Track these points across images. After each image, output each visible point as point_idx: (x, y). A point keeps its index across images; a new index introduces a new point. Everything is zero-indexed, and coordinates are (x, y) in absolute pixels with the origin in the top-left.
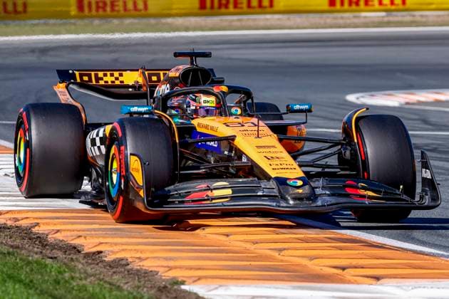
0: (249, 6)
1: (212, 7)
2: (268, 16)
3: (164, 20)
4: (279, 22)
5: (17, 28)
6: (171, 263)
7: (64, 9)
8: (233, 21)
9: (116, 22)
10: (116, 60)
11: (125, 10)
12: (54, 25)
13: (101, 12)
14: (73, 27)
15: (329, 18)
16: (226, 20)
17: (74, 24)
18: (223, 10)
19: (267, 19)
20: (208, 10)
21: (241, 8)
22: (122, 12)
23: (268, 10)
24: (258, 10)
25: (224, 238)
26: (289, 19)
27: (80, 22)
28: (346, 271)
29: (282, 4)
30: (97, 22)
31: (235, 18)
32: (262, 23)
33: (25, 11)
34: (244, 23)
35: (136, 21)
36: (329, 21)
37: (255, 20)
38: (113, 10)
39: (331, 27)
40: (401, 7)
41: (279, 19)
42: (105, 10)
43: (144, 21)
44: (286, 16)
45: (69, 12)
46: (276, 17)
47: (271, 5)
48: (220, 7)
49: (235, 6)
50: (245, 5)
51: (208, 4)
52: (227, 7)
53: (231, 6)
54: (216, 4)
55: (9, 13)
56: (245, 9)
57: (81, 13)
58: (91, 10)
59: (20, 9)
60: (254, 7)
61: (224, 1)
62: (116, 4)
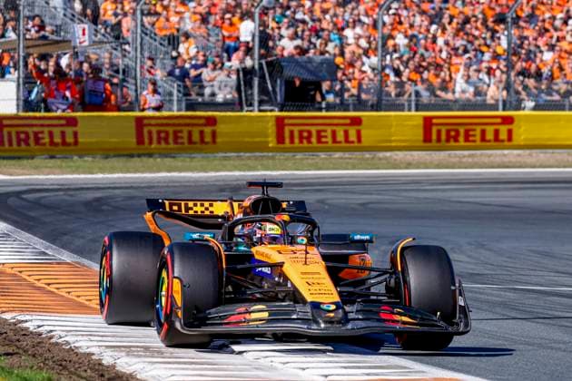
0: (483, 139)
1: (439, 140)
2: (507, 152)
4: (519, 159)
5: (204, 163)
7: (263, 139)
8: (464, 156)
10: (322, 202)
11: (335, 141)
12: (249, 158)
13: (305, 143)
14: (270, 162)
16: (456, 156)
17: (273, 158)
18: (452, 143)
19: (505, 155)
20: (434, 143)
21: (474, 141)
22: (330, 144)
23: (506, 143)
24: (493, 144)
26: (531, 155)
29: (522, 138)
31: (466, 153)
32: (498, 160)
33: (214, 141)
34: (476, 160)
35: (347, 155)
37: (490, 156)
38: (319, 141)
41: (519, 155)
42: (310, 141)
43: (358, 155)
44: (528, 152)
45: (267, 143)
46: (516, 152)
47: (510, 138)
48: (448, 140)
49: (467, 140)
50: (478, 138)
51: (434, 137)
52: (456, 140)
53: (461, 139)
54: (443, 136)
55: (195, 143)
56: (478, 143)
57: (282, 146)
58: (292, 141)
59: (208, 138)
60: (489, 141)
61: (453, 133)
62: (323, 134)
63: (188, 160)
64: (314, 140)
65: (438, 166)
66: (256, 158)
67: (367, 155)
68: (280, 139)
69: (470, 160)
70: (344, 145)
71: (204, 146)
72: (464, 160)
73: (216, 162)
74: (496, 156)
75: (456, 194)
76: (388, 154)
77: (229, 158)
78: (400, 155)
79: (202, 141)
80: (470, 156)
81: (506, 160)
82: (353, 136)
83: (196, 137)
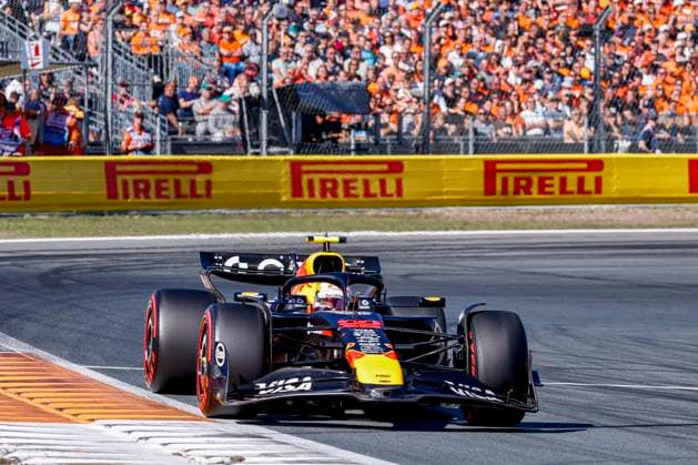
0: (563, 190)
1: (505, 192)
2: (594, 207)
5: (198, 223)
8: (538, 213)
9: (352, 213)
11: (367, 193)
12: (255, 216)
14: (284, 221)
15: (689, 211)
16: (527, 212)
17: (287, 216)
18: (522, 196)
19: (592, 212)
22: (361, 198)
23: (595, 196)
24: (576, 197)
26: (626, 211)
27: (296, 213)
29: (615, 188)
30: (322, 213)
31: (541, 208)
32: (583, 218)
33: (209, 194)
34: (553, 217)
36: (690, 215)
38: (347, 194)
39: (692, 225)
41: (611, 211)
43: (398, 211)
44: (621, 207)
45: (279, 195)
46: (605, 207)
47: (598, 190)
48: (516, 192)
49: (541, 191)
50: (556, 189)
51: (499, 188)
53: (534, 189)
54: (511, 188)
55: (184, 197)
56: (557, 195)
57: (299, 199)
58: (312, 193)
59: (201, 190)
60: (571, 193)
61: (523, 183)
62: (352, 185)
63: (175, 217)
64: (340, 191)
65: (504, 227)
66: (265, 216)
67: (410, 212)
68: (297, 191)
69: (546, 218)
70: (380, 198)
72: (539, 218)
74: (581, 212)
75: (529, 262)
76: (438, 210)
77: (229, 216)
78: (454, 211)
80: (545, 213)
81: (592, 217)
82: (391, 187)
83: (185, 189)
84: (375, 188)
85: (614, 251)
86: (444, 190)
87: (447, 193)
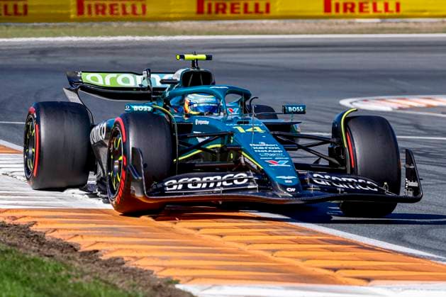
0: (246, 11)
1: (210, 12)
2: (265, 22)
3: (162, 24)
4: (275, 28)
5: (18, 30)
6: (166, 263)
7: (64, 12)
8: (230, 25)
9: (115, 25)
10: (114, 62)
11: (125, 13)
12: (55, 27)
13: (100, 15)
14: (72, 30)
15: (324, 24)
16: (224, 25)
17: (74, 27)
18: (220, 15)
19: (263, 24)
20: (206, 15)
22: (121, 15)
23: (265, 15)
24: (254, 15)
25: (218, 239)
26: (285, 24)
27: (79, 25)
28: (337, 272)
29: (278, 10)
30: (96, 25)
31: (232, 22)
32: (258, 28)
33: (26, 13)
34: (240, 28)
35: (135, 24)
36: (324, 27)
37: (252, 24)
38: (112, 12)
39: (326, 33)
40: (395, 13)
41: (275, 24)
42: (103, 13)
43: (143, 24)
44: (282, 22)
45: (69, 14)
46: (272, 22)
47: (268, 10)
48: (217, 12)
49: (232, 11)
50: (242, 10)
51: (206, 9)
52: (224, 11)
53: (228, 11)
54: (213, 9)
55: (10, 15)
56: (242, 14)
57: (81, 16)
58: (90, 12)
59: (21, 11)
60: (251, 13)
61: (221, 6)
62: (115, 7)
63: (5, 28)
64: (107, 11)
65: (209, 34)
66: (60, 27)
67: (151, 25)
68: (80, 11)
69: (235, 28)
70: (132, 16)
71: (17, 17)
72: (230, 28)
73: (29, 30)
74: (257, 24)
75: (224, 56)
76: (168, 24)
77: (38, 27)
78: (177, 25)
79: (16, 13)
80: (236, 25)
81: (264, 28)
82: (139, 10)
83: (11, 10)
84: (129, 10)
85: (277, 49)
86: (172, 11)
87: (174, 13)
